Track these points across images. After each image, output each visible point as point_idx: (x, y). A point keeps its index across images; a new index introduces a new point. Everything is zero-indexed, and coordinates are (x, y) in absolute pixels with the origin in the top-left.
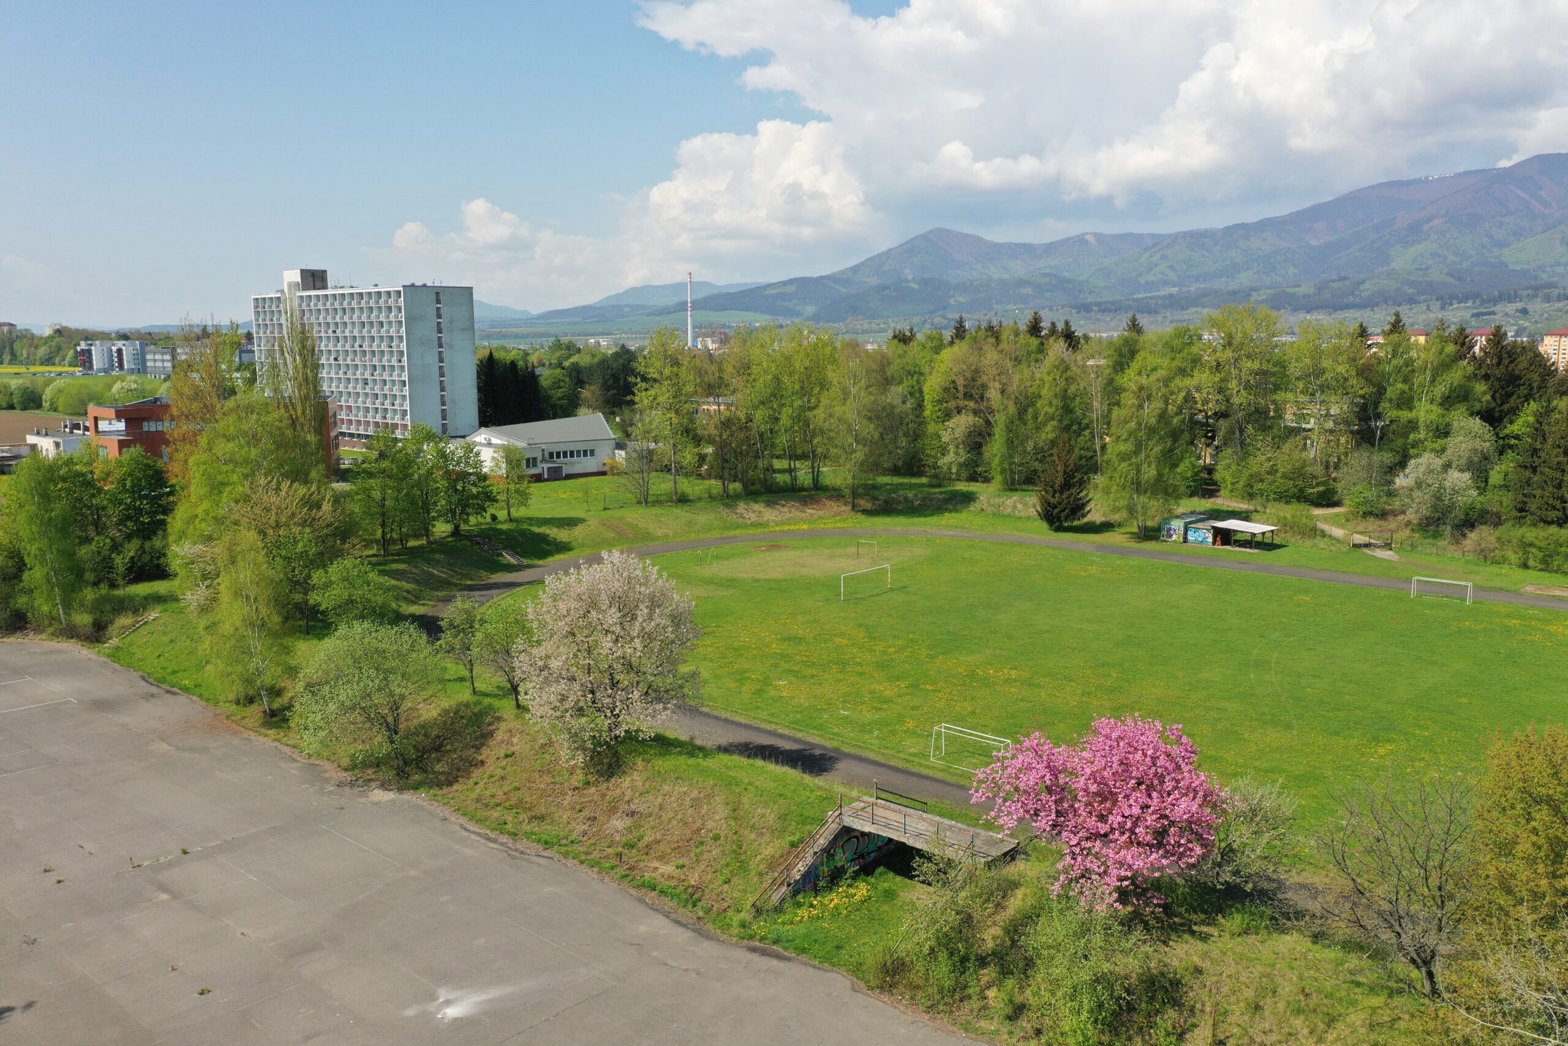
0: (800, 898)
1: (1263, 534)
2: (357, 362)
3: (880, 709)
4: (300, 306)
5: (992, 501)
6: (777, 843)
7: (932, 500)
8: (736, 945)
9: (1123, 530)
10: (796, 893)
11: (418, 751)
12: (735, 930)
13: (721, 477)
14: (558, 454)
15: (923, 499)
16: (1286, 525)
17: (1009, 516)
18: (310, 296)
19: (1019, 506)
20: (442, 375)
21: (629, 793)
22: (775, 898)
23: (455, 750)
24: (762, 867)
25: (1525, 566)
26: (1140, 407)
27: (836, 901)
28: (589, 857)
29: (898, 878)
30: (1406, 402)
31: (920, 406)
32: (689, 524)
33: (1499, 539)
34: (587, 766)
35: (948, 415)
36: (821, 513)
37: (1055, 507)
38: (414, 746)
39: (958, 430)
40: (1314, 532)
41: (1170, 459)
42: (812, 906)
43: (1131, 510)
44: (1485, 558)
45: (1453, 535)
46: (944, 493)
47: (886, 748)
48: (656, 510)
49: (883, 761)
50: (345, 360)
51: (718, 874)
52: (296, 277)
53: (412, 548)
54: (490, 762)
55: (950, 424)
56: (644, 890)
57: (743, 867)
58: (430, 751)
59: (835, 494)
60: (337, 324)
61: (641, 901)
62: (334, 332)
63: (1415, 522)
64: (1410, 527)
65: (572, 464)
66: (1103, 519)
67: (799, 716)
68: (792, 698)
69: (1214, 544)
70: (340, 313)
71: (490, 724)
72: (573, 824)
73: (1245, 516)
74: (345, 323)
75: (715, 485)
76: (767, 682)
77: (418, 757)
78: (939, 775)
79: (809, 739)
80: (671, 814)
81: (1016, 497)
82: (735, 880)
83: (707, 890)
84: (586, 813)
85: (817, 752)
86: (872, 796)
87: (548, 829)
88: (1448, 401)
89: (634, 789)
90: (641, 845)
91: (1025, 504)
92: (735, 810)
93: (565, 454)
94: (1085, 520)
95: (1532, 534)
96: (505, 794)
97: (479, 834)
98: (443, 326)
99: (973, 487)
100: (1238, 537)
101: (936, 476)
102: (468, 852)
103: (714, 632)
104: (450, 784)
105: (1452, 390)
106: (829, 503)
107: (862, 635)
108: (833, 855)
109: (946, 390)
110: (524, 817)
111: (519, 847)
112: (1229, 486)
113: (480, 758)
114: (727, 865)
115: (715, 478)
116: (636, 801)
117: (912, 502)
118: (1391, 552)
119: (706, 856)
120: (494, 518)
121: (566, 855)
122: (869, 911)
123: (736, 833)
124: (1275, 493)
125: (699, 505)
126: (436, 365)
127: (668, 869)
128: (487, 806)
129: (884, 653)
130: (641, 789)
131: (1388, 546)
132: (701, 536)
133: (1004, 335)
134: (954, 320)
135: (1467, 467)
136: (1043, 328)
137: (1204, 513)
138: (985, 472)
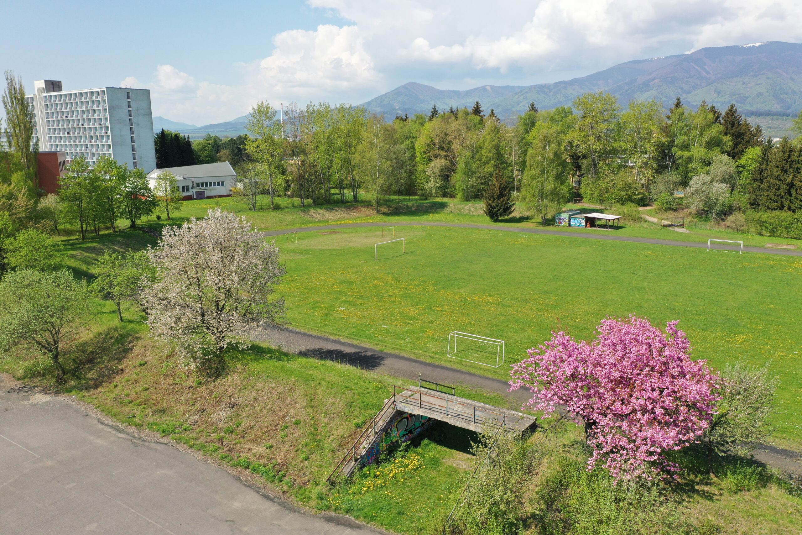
0: (365, 470)
1: (614, 220)
2: (81, 135)
3: (408, 323)
4: (45, 102)
5: (456, 207)
6: (345, 425)
7: (422, 207)
8: (315, 516)
9: (533, 221)
10: (362, 467)
11: (76, 363)
12: (314, 502)
13: (300, 196)
14: (202, 184)
15: (417, 206)
16: (625, 216)
17: (467, 215)
18: (51, 96)
19: (472, 209)
20: (133, 141)
21: (230, 390)
22: (346, 471)
23: (103, 362)
24: (334, 445)
25: (760, 234)
26: (544, 147)
27: (394, 471)
28: (197, 442)
29: (439, 448)
30: (686, 147)
31: (413, 157)
32: (281, 221)
33: (746, 219)
34: (200, 370)
35: (430, 160)
36: (359, 215)
37: (495, 208)
38: (74, 360)
39: (434, 169)
40: (640, 219)
41: (560, 178)
42: (376, 476)
43: (539, 209)
44: (737, 230)
45: (716, 219)
46: (429, 203)
47: (416, 349)
48: (261, 213)
49: (415, 358)
50: (74, 133)
51: (299, 452)
52: (42, 84)
53: (101, 235)
54: (128, 370)
55: (432, 164)
56: (239, 469)
57: (319, 445)
58: (84, 363)
59: (366, 204)
60: (67, 112)
61: (237, 478)
62: (67, 117)
63: (693, 213)
64: (691, 216)
65: (211, 190)
66: (521, 215)
67: (354, 330)
68: (349, 318)
69: (586, 226)
70: (69, 105)
71: (131, 342)
72: (187, 415)
73: (601, 211)
74: (73, 111)
75: (297, 201)
76: (331, 308)
77: (76, 368)
78: (455, 367)
79: (362, 345)
80: (262, 405)
81: (470, 204)
82: (313, 457)
83: (290, 467)
84: (198, 406)
85: (369, 354)
86: (417, 386)
87: (167, 420)
88: (710, 145)
89: (234, 386)
90: (239, 430)
91: (476, 208)
92: (311, 400)
93: (206, 184)
94: (511, 216)
95: (765, 216)
96: (137, 393)
97: (112, 427)
98: (132, 112)
99: (445, 200)
100: (598, 223)
101: (423, 195)
102: (100, 441)
103: (296, 279)
104: (96, 387)
105: (712, 139)
106: (364, 209)
107: (390, 279)
108: (390, 433)
109: (428, 145)
110: (149, 411)
111: (142, 435)
112: (589, 196)
113: (121, 367)
114: (307, 445)
115: (297, 197)
116: (236, 396)
117: (411, 208)
118: (683, 229)
119: (290, 438)
120: (159, 218)
121: (179, 441)
122: (421, 477)
123: (313, 418)
124: (615, 199)
125: (287, 210)
126: (129, 135)
127: (260, 449)
128: (121, 403)
129: (406, 289)
130: (240, 386)
131: (682, 226)
132: (288, 227)
133: (460, 115)
134: (431, 107)
135: (723, 181)
136: (481, 111)
137: (577, 210)
138: (452, 191)
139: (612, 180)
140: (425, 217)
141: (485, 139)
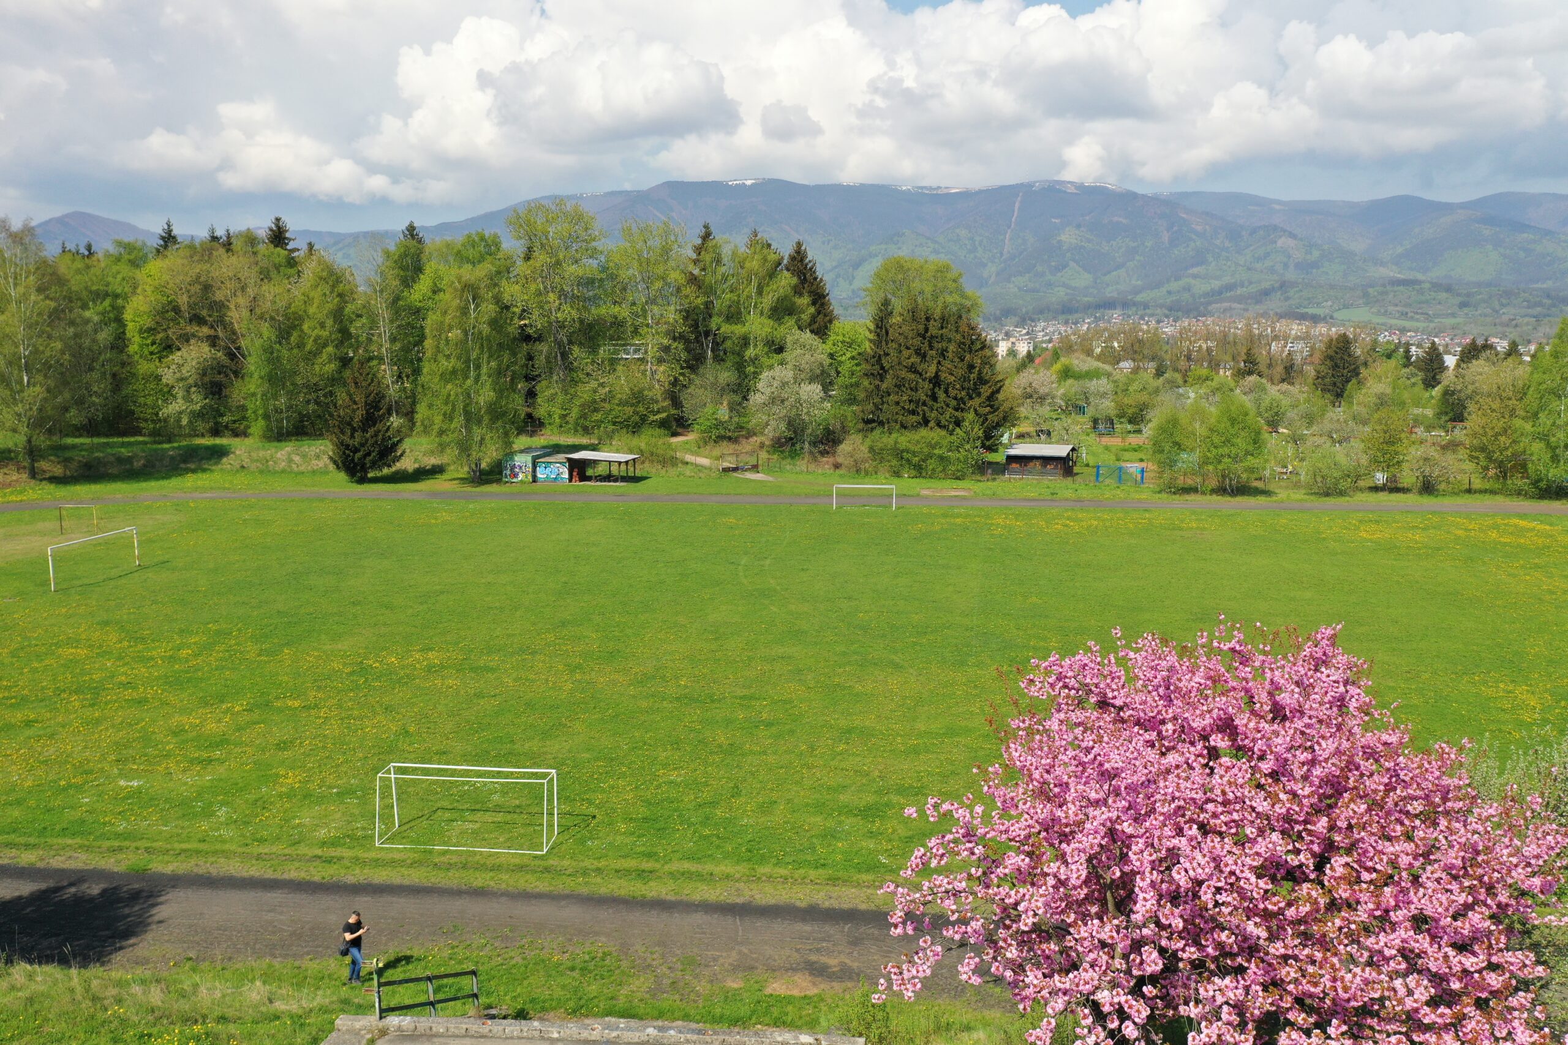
1: (627, 462)
5: (254, 455)
7: (161, 459)
9: (445, 476)
15: (148, 458)
16: (643, 455)
17: (283, 471)
19: (297, 458)
25: (899, 474)
26: (465, 308)
30: (734, 316)
31: (119, 342)
33: (871, 448)
35: (168, 347)
37: (356, 450)
39: (185, 369)
40: (674, 461)
43: (461, 447)
44: (858, 470)
45: (811, 453)
46: (179, 448)
55: (176, 357)
63: (769, 442)
64: (765, 449)
66: (417, 466)
69: (571, 480)
73: (594, 448)
81: (288, 447)
88: (777, 313)
91: (304, 456)
95: (902, 439)
99: (219, 441)
100: (595, 470)
101: (157, 432)
105: (781, 300)
107: (113, 636)
109: (162, 312)
112: (558, 421)
117: (131, 463)
118: (760, 475)
124: (614, 423)
131: (755, 468)
133: (237, 245)
134: (159, 229)
135: (812, 380)
136: (290, 240)
137: (544, 447)
138: (235, 422)
139: (602, 385)
140: (174, 483)
141: (308, 301)
